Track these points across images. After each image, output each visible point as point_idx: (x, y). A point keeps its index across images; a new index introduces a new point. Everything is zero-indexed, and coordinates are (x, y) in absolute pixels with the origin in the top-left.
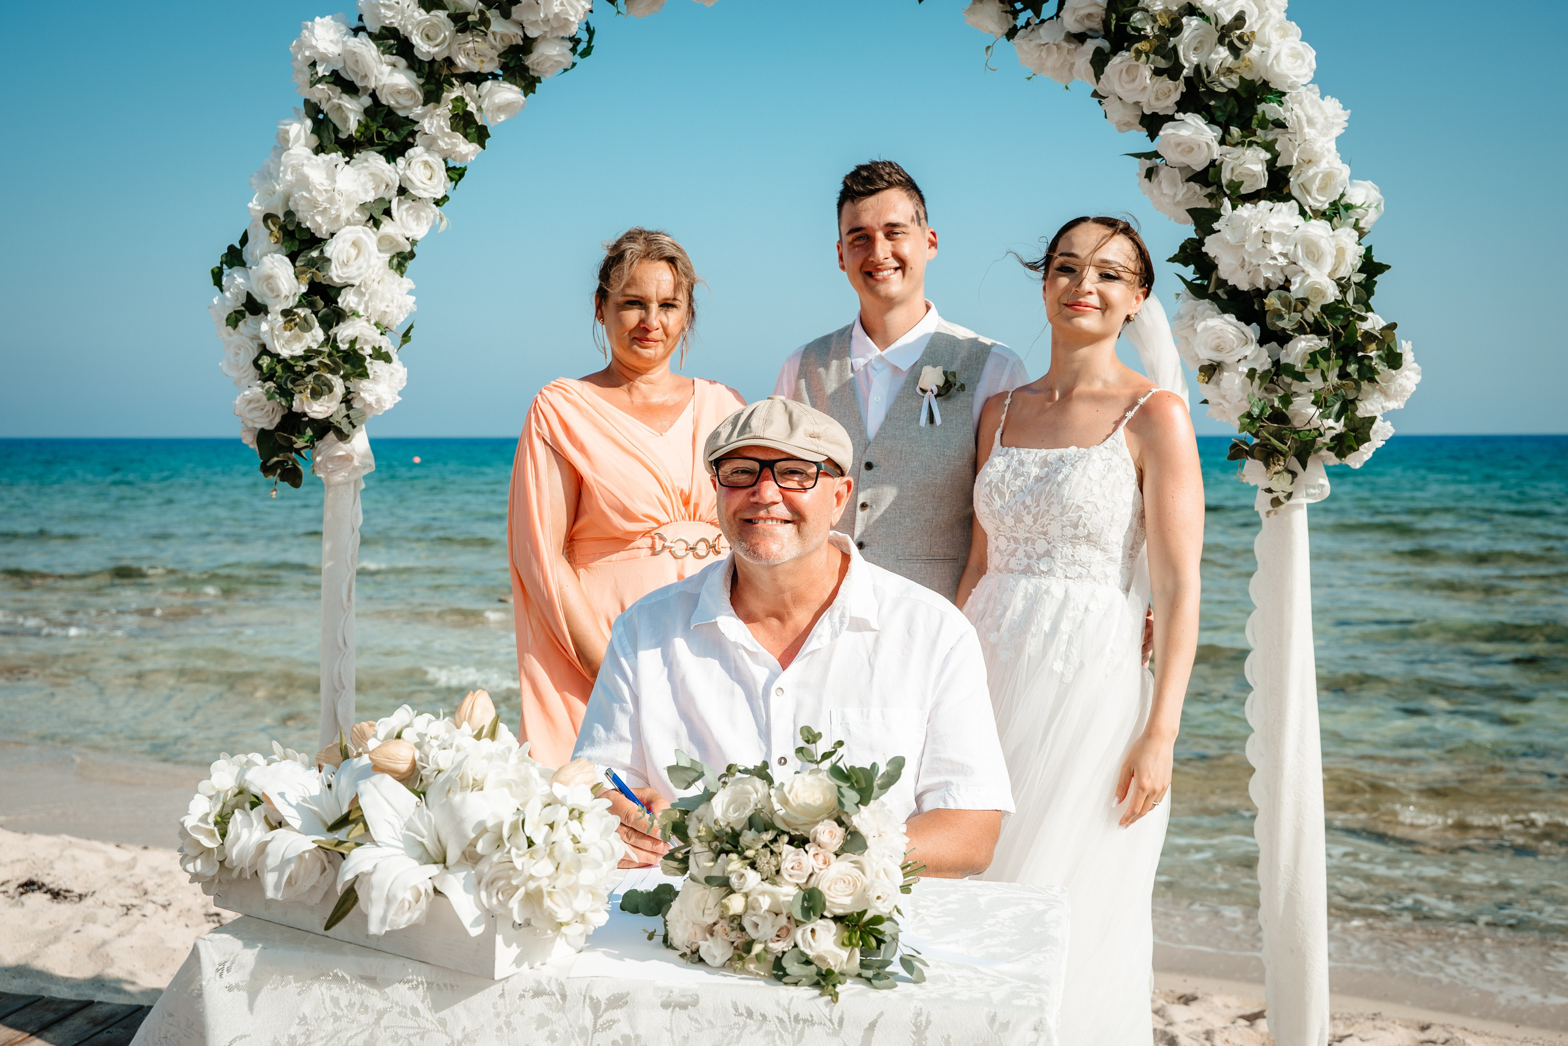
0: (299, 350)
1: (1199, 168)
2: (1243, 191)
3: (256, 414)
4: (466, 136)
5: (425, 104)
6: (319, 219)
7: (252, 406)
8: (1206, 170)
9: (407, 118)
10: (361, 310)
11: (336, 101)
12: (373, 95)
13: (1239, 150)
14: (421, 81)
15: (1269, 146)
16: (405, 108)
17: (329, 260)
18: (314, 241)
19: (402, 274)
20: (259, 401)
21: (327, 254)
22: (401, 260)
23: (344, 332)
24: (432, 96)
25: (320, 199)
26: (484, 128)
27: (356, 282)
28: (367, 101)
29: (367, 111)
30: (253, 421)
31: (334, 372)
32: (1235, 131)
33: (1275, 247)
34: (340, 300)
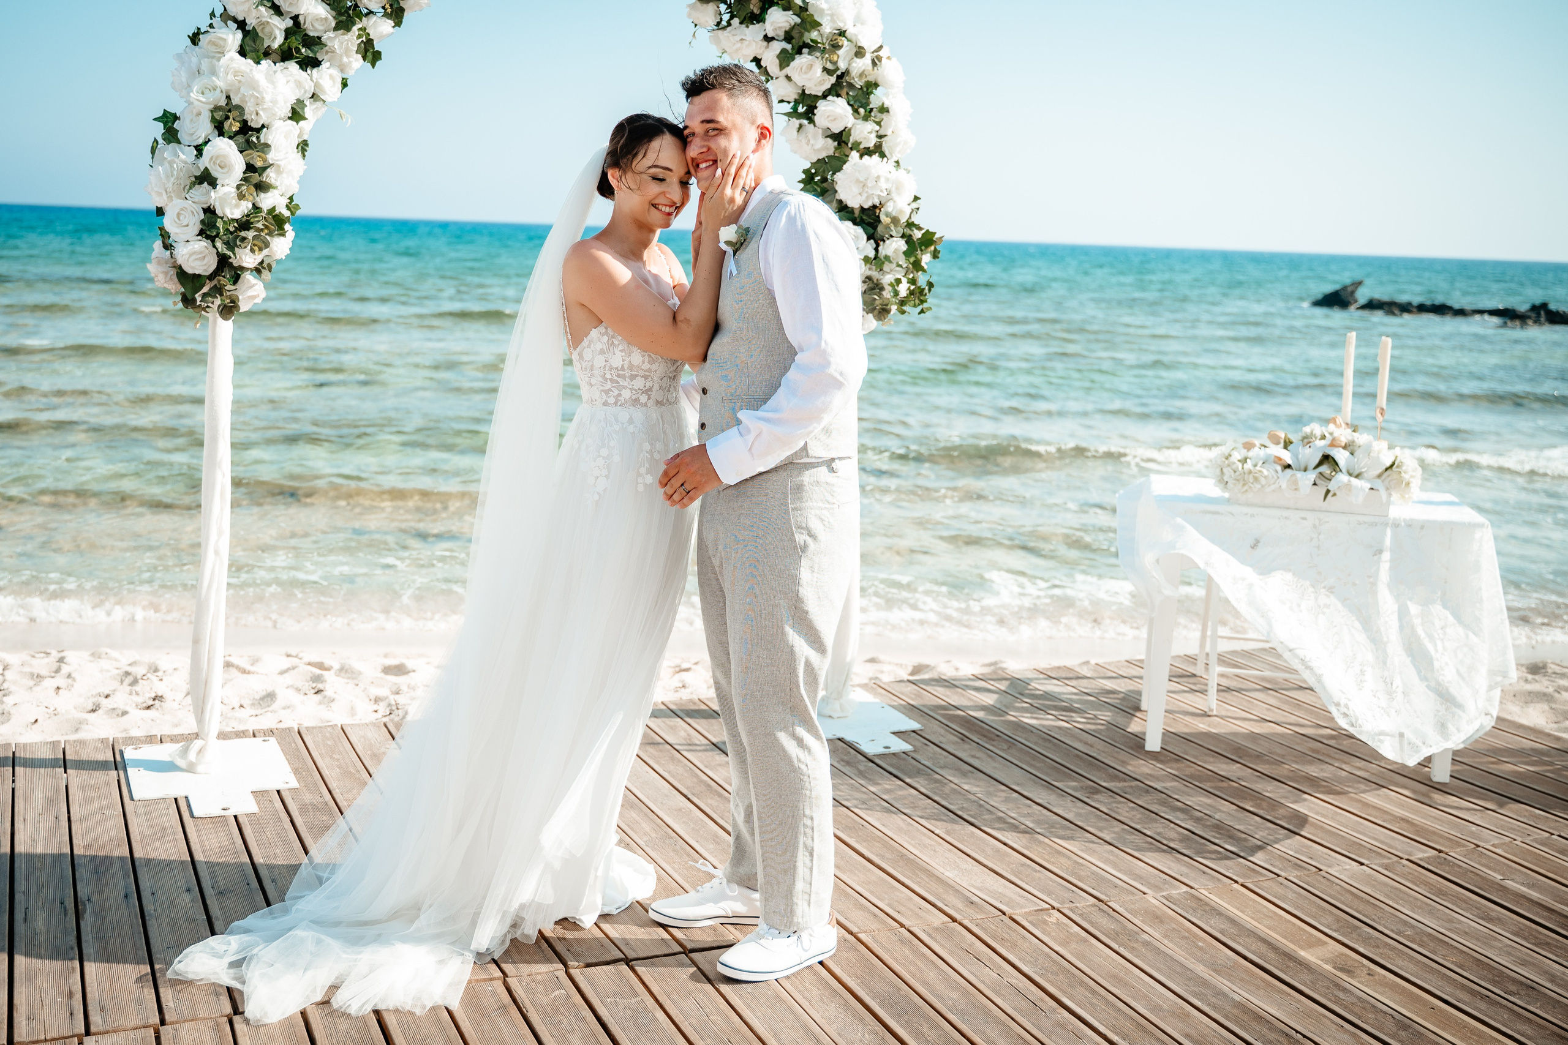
0: (237, 214)
1: (837, 131)
2: (862, 146)
3: (198, 263)
4: (364, 58)
5: (336, 29)
6: (261, 113)
7: (194, 257)
8: (841, 133)
9: (319, 38)
10: (278, 184)
11: (264, 20)
12: (295, 18)
13: (860, 121)
14: (334, 13)
15: (879, 123)
16: (316, 30)
17: (267, 146)
18: (246, 129)
19: (304, 156)
20: (201, 253)
21: (269, 142)
22: (303, 146)
23: (267, 201)
24: (344, 23)
25: (268, 98)
26: (379, 53)
27: (281, 163)
28: (290, 23)
29: (288, 33)
30: (193, 268)
31: (270, 234)
32: (862, 111)
33: (883, 185)
34: (265, 175)
